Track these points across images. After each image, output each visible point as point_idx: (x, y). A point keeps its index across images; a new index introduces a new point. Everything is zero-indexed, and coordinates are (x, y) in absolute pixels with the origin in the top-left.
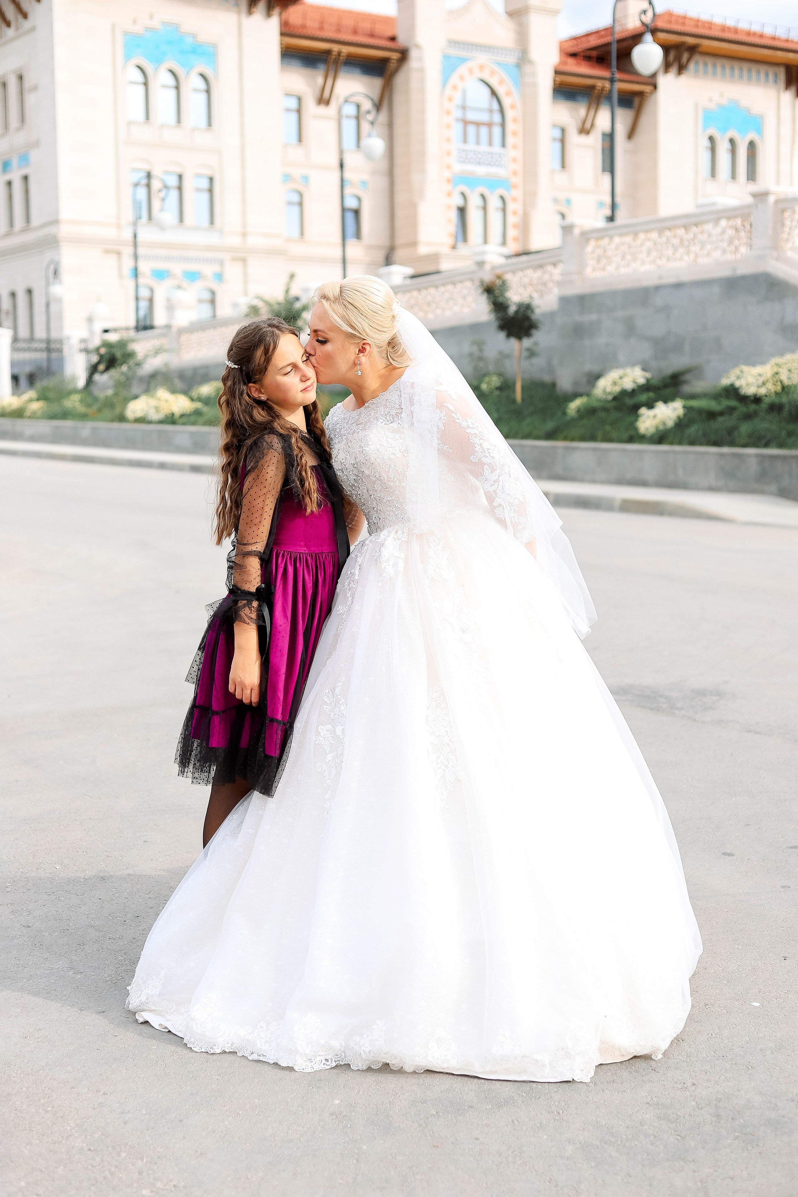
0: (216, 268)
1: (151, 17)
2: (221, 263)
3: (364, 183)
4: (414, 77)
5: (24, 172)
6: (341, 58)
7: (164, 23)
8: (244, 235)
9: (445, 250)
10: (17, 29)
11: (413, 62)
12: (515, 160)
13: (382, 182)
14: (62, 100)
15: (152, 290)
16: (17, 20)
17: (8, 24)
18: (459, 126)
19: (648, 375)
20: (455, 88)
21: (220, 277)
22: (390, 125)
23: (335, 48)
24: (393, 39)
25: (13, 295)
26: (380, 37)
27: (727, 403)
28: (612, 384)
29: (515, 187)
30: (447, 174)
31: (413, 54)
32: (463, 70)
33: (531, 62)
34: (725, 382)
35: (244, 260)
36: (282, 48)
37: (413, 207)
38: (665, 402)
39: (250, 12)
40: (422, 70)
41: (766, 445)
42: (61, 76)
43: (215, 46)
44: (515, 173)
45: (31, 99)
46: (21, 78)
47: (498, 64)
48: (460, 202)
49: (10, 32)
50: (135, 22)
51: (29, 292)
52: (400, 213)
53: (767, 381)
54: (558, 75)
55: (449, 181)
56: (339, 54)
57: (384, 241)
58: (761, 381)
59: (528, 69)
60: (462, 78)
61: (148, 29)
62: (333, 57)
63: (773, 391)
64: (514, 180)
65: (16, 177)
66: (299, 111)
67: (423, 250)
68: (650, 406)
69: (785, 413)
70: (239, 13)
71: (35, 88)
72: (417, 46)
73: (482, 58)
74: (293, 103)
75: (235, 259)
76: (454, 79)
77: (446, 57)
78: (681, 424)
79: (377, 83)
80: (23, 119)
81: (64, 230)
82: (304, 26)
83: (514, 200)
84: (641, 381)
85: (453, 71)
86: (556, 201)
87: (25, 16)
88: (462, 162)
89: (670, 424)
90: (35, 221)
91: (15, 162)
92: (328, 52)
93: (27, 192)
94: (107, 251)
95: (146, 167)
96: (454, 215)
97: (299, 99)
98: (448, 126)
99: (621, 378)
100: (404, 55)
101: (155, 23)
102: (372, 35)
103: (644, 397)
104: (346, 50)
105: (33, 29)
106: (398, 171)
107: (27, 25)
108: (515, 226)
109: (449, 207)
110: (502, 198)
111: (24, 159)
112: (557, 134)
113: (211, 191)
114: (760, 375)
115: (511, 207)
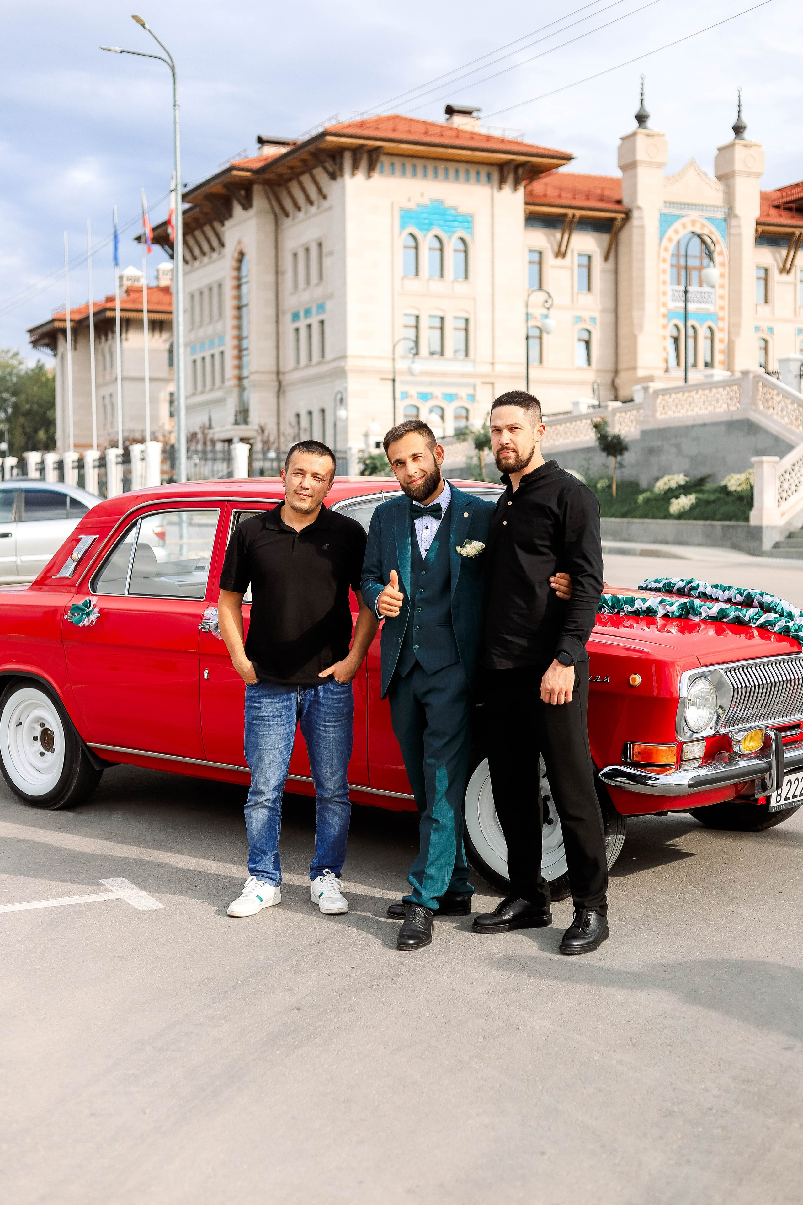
0: (471, 391)
1: (422, 195)
2: (474, 387)
3: (594, 319)
4: (636, 232)
5: (321, 317)
6: (575, 220)
7: (432, 200)
8: (493, 364)
9: (661, 373)
10: (318, 207)
11: (635, 221)
12: (722, 297)
13: (610, 317)
14: (351, 263)
15: (418, 409)
16: (318, 201)
17: (311, 203)
18: (675, 270)
19: (687, 479)
20: (670, 240)
21: (472, 398)
22: (616, 271)
23: (570, 212)
24: (619, 202)
25: (310, 413)
26: (608, 201)
27: (717, 495)
28: (663, 485)
29: (723, 319)
30: (663, 310)
31: (635, 214)
32: (677, 225)
33: (736, 216)
34: (723, 483)
35: (493, 384)
36: (525, 214)
37: (635, 337)
38: (685, 495)
39: (500, 188)
40: (642, 227)
41: (730, 519)
42: (351, 244)
43: (472, 216)
44: (722, 308)
45: (327, 262)
46: (320, 245)
47: (707, 219)
48: (675, 334)
49: (313, 210)
50: (409, 200)
51: (323, 411)
52: (623, 343)
53: (742, 483)
54: (759, 226)
55: (664, 316)
56: (574, 216)
57: (610, 366)
58: (738, 483)
59: (734, 222)
60: (676, 232)
61: (419, 205)
62: (568, 219)
63: (745, 489)
64: (721, 314)
65: (314, 321)
66: (540, 264)
67: (641, 373)
68: (677, 497)
69: (745, 502)
70: (492, 188)
71: (331, 253)
72: (639, 208)
73: (694, 214)
74: (536, 257)
75: (483, 383)
76: (670, 233)
77: (662, 215)
78: (693, 507)
79: (605, 238)
80: (321, 276)
81: (350, 364)
82: (545, 195)
83: (721, 330)
84: (682, 482)
85: (669, 226)
86: (758, 329)
87: (325, 197)
88: (675, 300)
89: (687, 508)
90: (329, 356)
91: (314, 310)
92: (565, 215)
93: (323, 333)
94: (382, 379)
95: (416, 313)
96: (670, 344)
97: (540, 253)
98: (664, 271)
99: (669, 481)
100: (628, 215)
101: (426, 201)
102: (602, 199)
103: (677, 493)
104: (578, 213)
105: (330, 208)
106: (622, 309)
107: (326, 204)
108: (722, 352)
109: (664, 338)
110: (710, 328)
111: (321, 308)
112: (762, 274)
113: (466, 330)
114: (739, 479)
115: (718, 336)
